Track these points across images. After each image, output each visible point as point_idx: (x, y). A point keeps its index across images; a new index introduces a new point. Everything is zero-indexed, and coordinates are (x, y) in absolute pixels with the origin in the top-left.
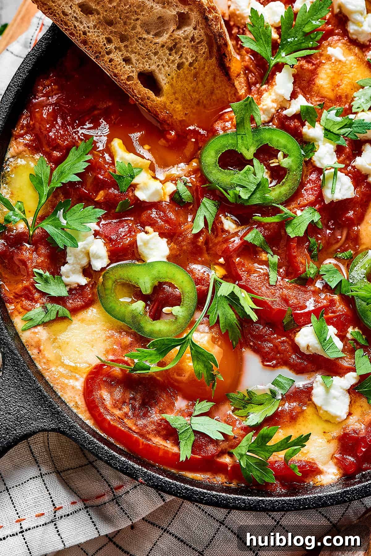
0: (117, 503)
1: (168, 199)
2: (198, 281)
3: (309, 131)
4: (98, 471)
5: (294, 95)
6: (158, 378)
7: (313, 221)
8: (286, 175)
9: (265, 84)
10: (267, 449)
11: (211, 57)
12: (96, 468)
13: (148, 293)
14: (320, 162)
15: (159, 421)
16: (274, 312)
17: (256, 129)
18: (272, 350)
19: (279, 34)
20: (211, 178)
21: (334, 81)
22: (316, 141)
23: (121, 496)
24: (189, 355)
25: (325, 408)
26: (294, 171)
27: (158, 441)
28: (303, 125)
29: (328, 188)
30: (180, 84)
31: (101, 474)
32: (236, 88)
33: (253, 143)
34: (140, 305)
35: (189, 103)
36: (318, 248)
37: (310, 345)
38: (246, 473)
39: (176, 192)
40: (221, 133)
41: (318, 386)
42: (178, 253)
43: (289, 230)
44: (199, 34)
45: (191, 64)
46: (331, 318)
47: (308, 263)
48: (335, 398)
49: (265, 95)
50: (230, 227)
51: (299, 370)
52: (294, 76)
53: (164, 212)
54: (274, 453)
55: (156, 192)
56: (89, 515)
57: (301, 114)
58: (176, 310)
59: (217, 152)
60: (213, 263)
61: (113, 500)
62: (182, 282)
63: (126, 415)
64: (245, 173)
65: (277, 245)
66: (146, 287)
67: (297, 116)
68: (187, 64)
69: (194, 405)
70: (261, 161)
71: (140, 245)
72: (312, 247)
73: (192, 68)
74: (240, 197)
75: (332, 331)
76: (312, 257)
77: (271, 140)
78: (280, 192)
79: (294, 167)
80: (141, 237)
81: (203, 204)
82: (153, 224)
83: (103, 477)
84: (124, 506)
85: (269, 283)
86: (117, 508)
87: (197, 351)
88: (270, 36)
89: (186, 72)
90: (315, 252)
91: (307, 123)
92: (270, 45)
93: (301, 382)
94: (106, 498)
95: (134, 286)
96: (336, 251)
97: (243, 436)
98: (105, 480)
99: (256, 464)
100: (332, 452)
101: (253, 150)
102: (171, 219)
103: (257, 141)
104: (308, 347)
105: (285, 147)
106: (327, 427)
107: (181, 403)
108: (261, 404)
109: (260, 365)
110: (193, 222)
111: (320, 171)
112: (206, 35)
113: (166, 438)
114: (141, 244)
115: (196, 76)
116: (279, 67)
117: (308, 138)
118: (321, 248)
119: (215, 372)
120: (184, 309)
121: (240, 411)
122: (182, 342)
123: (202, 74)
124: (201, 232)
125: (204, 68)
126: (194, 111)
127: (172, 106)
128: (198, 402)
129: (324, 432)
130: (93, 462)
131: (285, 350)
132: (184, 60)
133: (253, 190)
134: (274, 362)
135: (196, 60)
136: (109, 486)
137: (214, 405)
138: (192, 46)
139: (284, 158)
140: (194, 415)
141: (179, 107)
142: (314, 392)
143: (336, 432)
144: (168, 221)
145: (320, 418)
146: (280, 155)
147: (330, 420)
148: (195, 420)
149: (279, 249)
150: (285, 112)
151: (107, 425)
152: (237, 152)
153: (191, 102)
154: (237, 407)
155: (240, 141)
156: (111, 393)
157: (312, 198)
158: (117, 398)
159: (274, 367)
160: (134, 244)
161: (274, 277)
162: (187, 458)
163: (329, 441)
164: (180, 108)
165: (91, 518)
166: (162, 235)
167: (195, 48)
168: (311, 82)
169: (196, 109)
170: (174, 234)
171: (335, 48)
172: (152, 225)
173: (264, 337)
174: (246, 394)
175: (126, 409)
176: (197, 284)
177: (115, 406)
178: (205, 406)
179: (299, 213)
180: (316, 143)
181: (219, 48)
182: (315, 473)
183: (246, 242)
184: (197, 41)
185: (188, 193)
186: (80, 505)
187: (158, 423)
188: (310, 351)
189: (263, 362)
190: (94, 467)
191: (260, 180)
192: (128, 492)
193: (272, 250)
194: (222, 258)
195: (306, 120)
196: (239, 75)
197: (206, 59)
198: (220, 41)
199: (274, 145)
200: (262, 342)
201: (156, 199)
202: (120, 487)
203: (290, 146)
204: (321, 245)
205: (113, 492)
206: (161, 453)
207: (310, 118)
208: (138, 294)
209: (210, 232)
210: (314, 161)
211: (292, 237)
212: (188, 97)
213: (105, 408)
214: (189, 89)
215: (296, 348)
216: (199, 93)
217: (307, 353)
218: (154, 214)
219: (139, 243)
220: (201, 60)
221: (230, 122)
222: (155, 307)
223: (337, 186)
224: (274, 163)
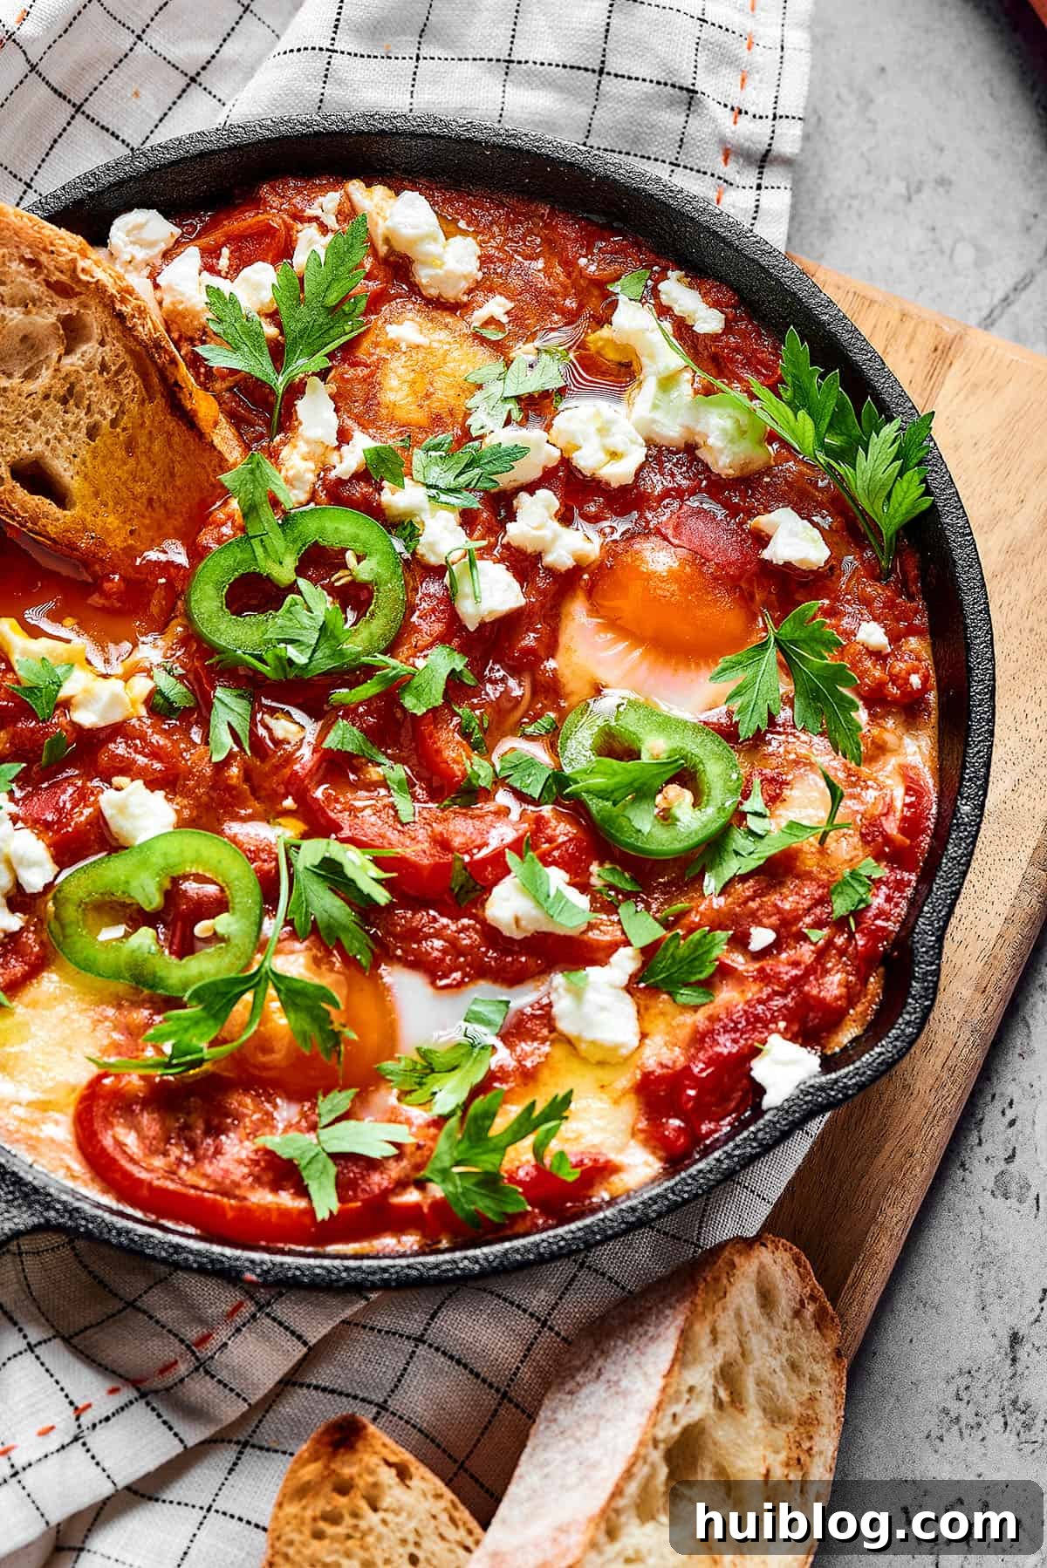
0: (207, 1372)
1: (143, 711)
2: (253, 855)
3: (396, 498)
4: (151, 1317)
5: (343, 436)
6: (226, 1074)
7: (453, 671)
8: (372, 598)
9: (278, 433)
10: (491, 1145)
11: (151, 400)
12: (145, 1312)
13: (154, 905)
14: (434, 553)
15: (253, 1157)
16: (425, 873)
17: (287, 520)
18: (444, 951)
19: (279, 325)
20: (222, 641)
21: (418, 387)
22: (415, 515)
23: (212, 1357)
24: (278, 1004)
25: (589, 1035)
26: (386, 583)
27: (262, 1197)
28: (380, 489)
29: (466, 596)
30: (103, 471)
31: (157, 1322)
32: (220, 452)
33: (287, 547)
34: (145, 938)
35: (132, 508)
36: (481, 725)
37: (519, 914)
38: (463, 1209)
39: (156, 691)
40: (215, 547)
41: (560, 997)
42: (195, 814)
43: (409, 702)
44: (113, 352)
45: (114, 423)
46: (549, 853)
47: (469, 758)
48: (602, 1008)
49: (285, 452)
50: (287, 731)
51: (513, 978)
52: (332, 397)
53: (143, 738)
54: (510, 1149)
55: (115, 700)
56: (153, 1409)
57: (370, 468)
58: (222, 923)
59: (218, 586)
60: (273, 814)
61: (197, 1369)
62: (220, 862)
63: (179, 1161)
64: (289, 611)
65: (396, 743)
66: (150, 896)
67: (362, 475)
68: (106, 423)
69: (314, 1105)
70: (315, 582)
71: (112, 817)
72: (468, 726)
73: (118, 430)
74: (290, 662)
75: (557, 877)
76: (475, 747)
77: (322, 531)
78: (371, 634)
79: (386, 575)
80: (108, 800)
81: (219, 699)
82: (126, 769)
83: (163, 1327)
84: (224, 1375)
85: (400, 822)
86: (210, 1384)
87: (289, 990)
88: (259, 335)
89: (109, 442)
90: (477, 735)
91: (385, 483)
92: (266, 352)
93: (524, 998)
94: (183, 1369)
95: (124, 905)
96: (519, 723)
97: (434, 1138)
98: (170, 1331)
99: (477, 1184)
100: (630, 1121)
101: (291, 562)
102: (160, 747)
103: (294, 541)
104: (517, 921)
105: (355, 539)
106: (604, 1075)
107: (286, 1112)
108: (454, 1068)
109: (429, 990)
110: (207, 743)
111: (439, 571)
112: (130, 351)
113: (275, 1187)
114: (114, 812)
115: (130, 447)
116: (296, 390)
117: (396, 513)
118: (486, 726)
119: (336, 1027)
120: (238, 914)
121: (414, 1095)
122: (254, 981)
123: (142, 439)
124: (231, 756)
125: (142, 425)
126: (147, 521)
127: (98, 520)
128: (321, 1098)
129: (602, 1087)
130: (135, 1300)
131: (471, 947)
132: (97, 417)
133: (314, 642)
134: (457, 975)
135: (121, 412)
136: (182, 1341)
137: (358, 1095)
138: (107, 382)
139: (359, 562)
140: (321, 1125)
141: (112, 521)
142: (555, 1011)
143: (625, 1080)
144: (155, 754)
145: (584, 1060)
146: (350, 557)
147: (606, 1059)
148: (325, 1134)
149: (401, 751)
150: (333, 475)
151: (145, 1192)
152: (259, 575)
153: (135, 505)
154: (407, 1088)
155: (259, 551)
156: (136, 1127)
157: (438, 628)
158: (151, 1133)
159: (460, 985)
160: (99, 820)
161: (406, 807)
162: (331, 1212)
163: (616, 1102)
164: (116, 523)
165: (159, 1416)
166: (152, 785)
167: (113, 385)
168: (370, 400)
169: (151, 518)
170: (177, 777)
171: (400, 323)
172: (123, 771)
173: (420, 930)
174: (416, 1057)
175: (175, 1152)
176: (252, 861)
177: (153, 1152)
178: (341, 1100)
179: (420, 663)
180: (416, 520)
181: (162, 372)
182: (606, 1173)
183: (329, 750)
184: (113, 368)
185: (180, 688)
186: (127, 1394)
187: (252, 1160)
188: (525, 931)
189: (433, 983)
190: (139, 1310)
191: (322, 619)
192: (225, 1345)
193: (389, 757)
194: (290, 798)
195: (382, 480)
196: (216, 424)
197: (142, 403)
198: (160, 357)
199: (331, 540)
200: (419, 942)
201: (117, 717)
202: (204, 1339)
203: (364, 534)
204: (486, 717)
205: (193, 1353)
206: (274, 1218)
207: (388, 469)
208: (137, 917)
209: (249, 752)
210: (422, 556)
211: (419, 714)
212: (125, 494)
213: (132, 1160)
214: (125, 476)
215: (491, 934)
216: (148, 480)
217: (518, 935)
218: (120, 748)
219: (108, 813)
220: (133, 407)
221: (229, 524)
222: (178, 934)
223: (482, 586)
224: (340, 579)
